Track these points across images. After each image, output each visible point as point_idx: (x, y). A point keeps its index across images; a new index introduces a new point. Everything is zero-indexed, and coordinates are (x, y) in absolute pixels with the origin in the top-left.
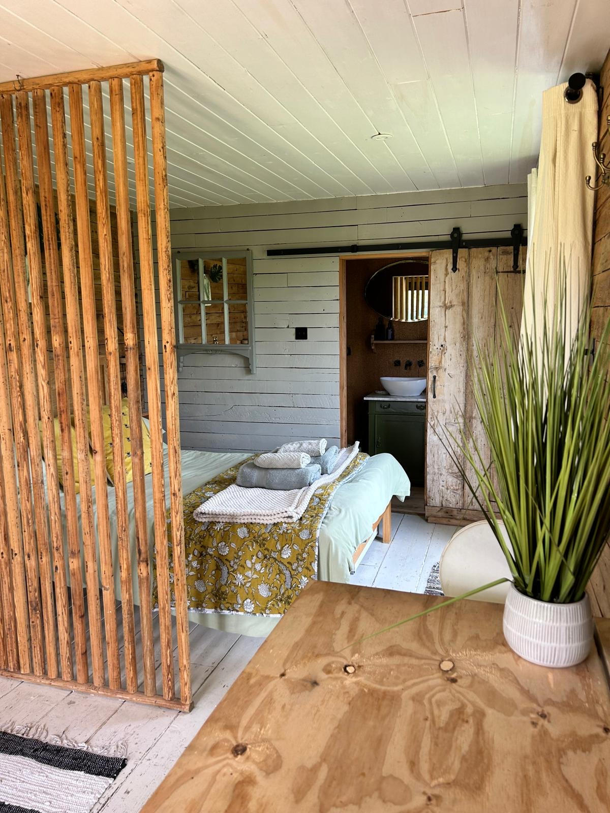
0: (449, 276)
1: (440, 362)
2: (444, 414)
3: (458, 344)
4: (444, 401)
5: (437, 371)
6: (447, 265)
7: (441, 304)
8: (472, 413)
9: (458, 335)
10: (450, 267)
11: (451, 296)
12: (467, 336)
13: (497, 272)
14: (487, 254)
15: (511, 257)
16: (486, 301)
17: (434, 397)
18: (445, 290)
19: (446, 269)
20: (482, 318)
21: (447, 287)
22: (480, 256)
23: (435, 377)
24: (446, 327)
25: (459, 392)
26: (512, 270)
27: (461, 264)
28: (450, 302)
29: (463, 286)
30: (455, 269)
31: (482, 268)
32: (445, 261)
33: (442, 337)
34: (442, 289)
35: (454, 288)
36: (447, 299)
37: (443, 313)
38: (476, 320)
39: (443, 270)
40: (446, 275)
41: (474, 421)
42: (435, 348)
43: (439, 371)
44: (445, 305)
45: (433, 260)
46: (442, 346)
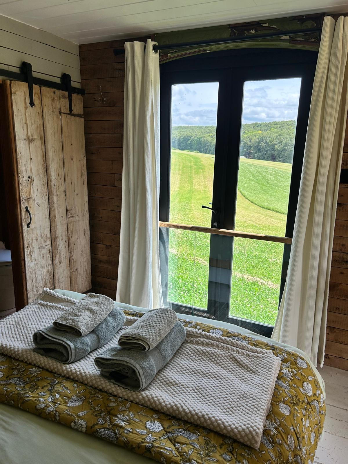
0: (28, 109)
1: (30, 193)
2: (37, 240)
3: (41, 176)
4: (36, 229)
5: (28, 202)
6: (25, 99)
7: (25, 137)
8: (56, 234)
9: (40, 167)
10: (28, 101)
11: (33, 131)
12: (46, 168)
13: (60, 113)
14: (52, 94)
15: (67, 102)
16: (56, 136)
17: (28, 227)
18: (26, 123)
19: (25, 103)
20: (55, 152)
21: (28, 121)
22: (48, 95)
23: (27, 208)
24: (31, 159)
25: (46, 218)
26: (69, 112)
27: (36, 101)
28: (32, 136)
29: (39, 121)
30: (32, 104)
31: (50, 106)
32: (23, 94)
33: (29, 169)
34: (24, 121)
35: (33, 122)
36: (29, 133)
37: (27, 145)
38: (51, 154)
39: (24, 105)
40: (26, 108)
41: (58, 240)
42: (24, 180)
43: (30, 202)
44: (28, 138)
45: (13, 90)
46: (29, 177)
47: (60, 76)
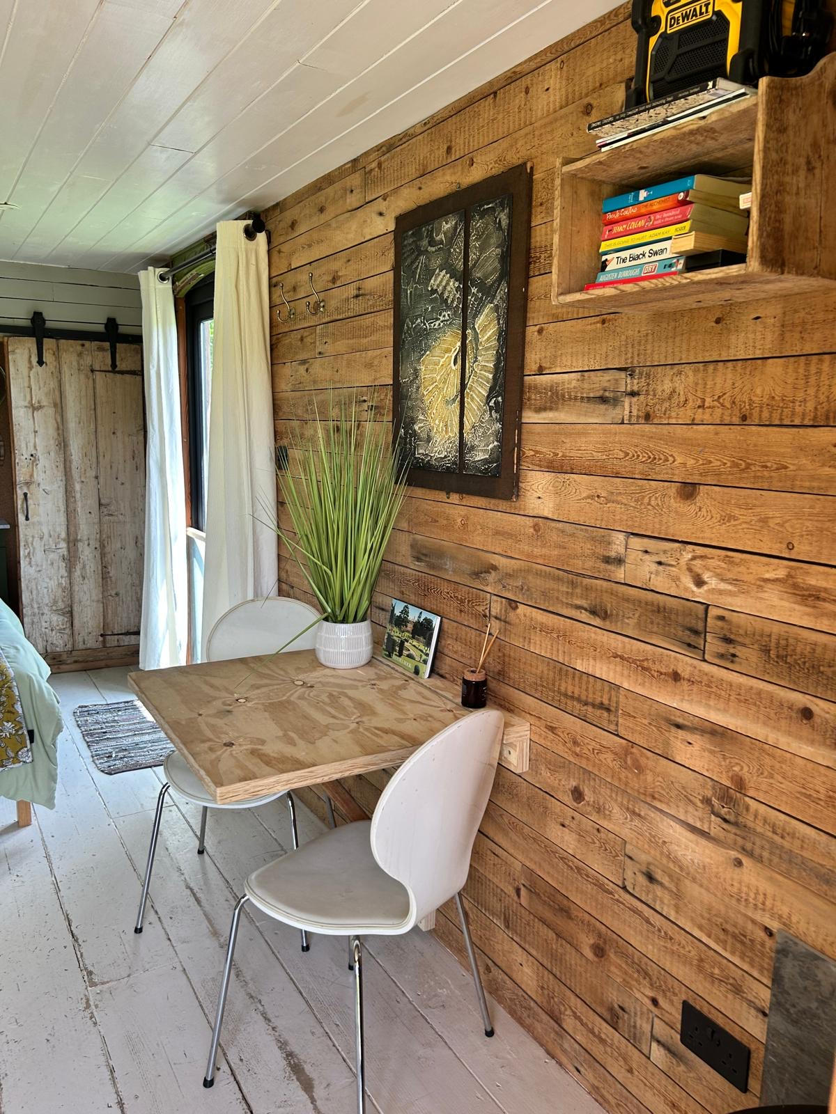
0: (34, 370)
1: (32, 476)
2: (41, 538)
3: (52, 454)
4: (40, 523)
5: (28, 487)
6: (30, 357)
7: (27, 404)
8: (77, 535)
9: (52, 442)
10: (35, 359)
11: (39, 395)
12: (63, 444)
13: (92, 371)
14: (79, 348)
15: (108, 355)
16: (83, 402)
17: (27, 519)
18: (30, 387)
19: (30, 362)
20: (80, 423)
21: (32, 383)
22: (71, 349)
23: (25, 495)
24: (36, 432)
25: (59, 511)
26: (110, 369)
27: (47, 357)
28: (39, 402)
29: (53, 384)
30: (41, 362)
31: (75, 363)
32: (26, 351)
33: (31, 444)
34: (26, 385)
35: (42, 386)
36: (34, 399)
37: (30, 414)
38: (72, 425)
39: (26, 363)
40: (31, 368)
41: (80, 545)
42: (23, 458)
43: (31, 486)
44: (32, 405)
45: (10, 348)
46: (32, 455)
47: (105, 322)
